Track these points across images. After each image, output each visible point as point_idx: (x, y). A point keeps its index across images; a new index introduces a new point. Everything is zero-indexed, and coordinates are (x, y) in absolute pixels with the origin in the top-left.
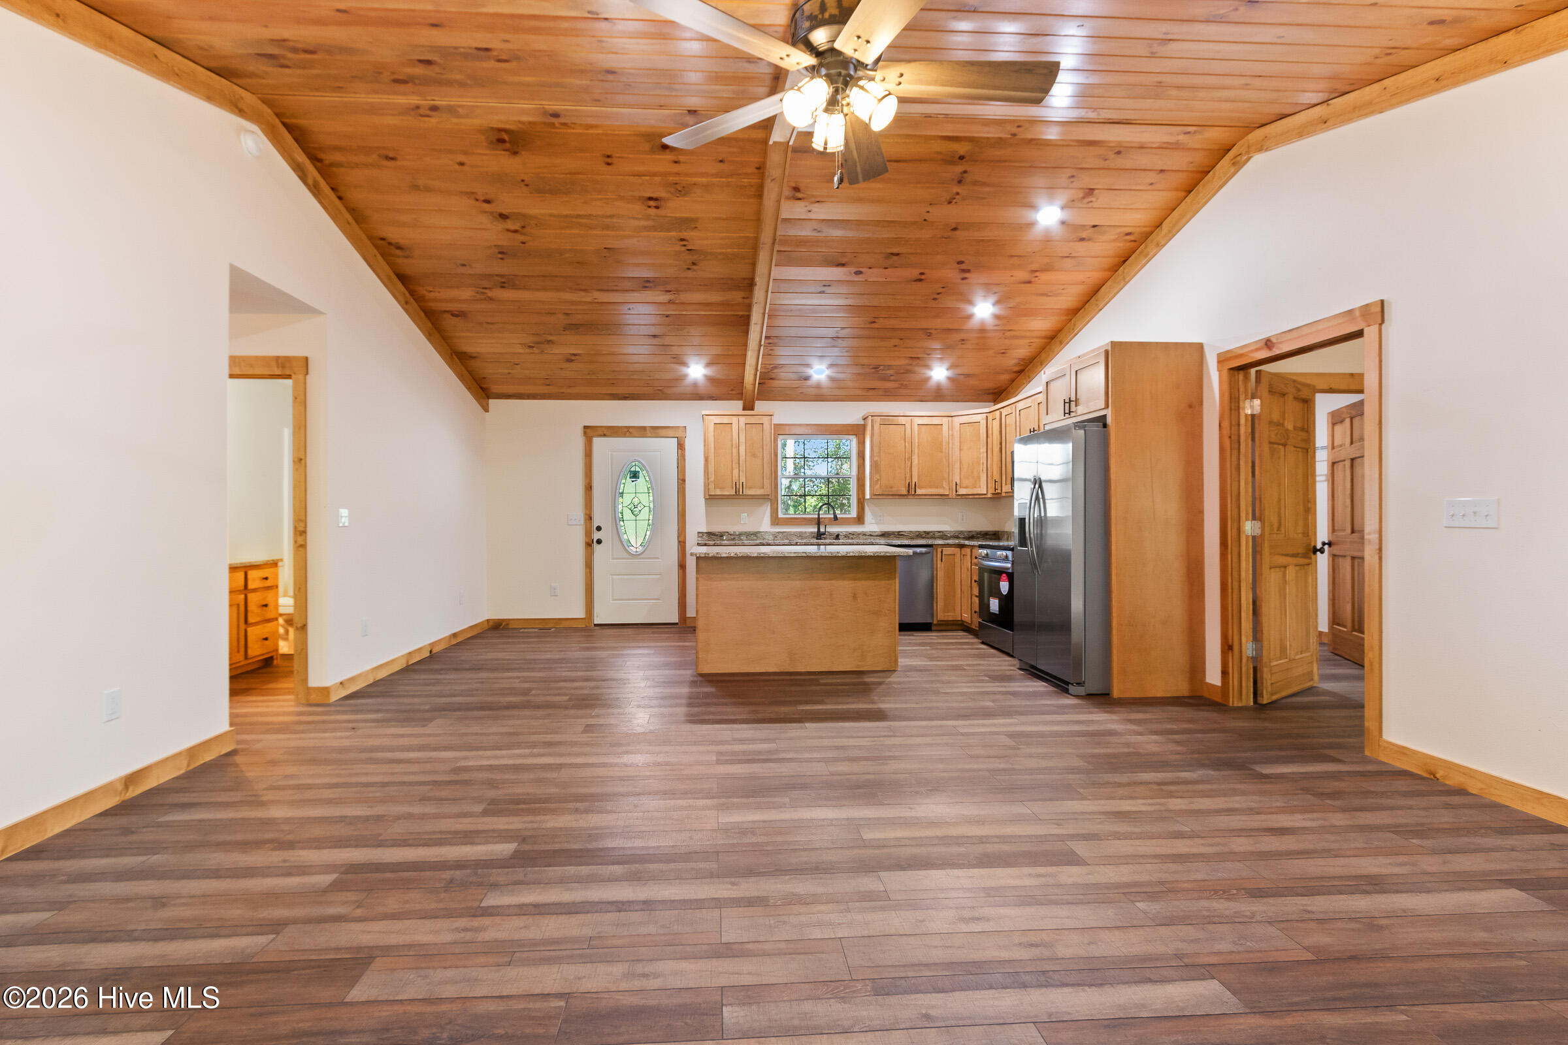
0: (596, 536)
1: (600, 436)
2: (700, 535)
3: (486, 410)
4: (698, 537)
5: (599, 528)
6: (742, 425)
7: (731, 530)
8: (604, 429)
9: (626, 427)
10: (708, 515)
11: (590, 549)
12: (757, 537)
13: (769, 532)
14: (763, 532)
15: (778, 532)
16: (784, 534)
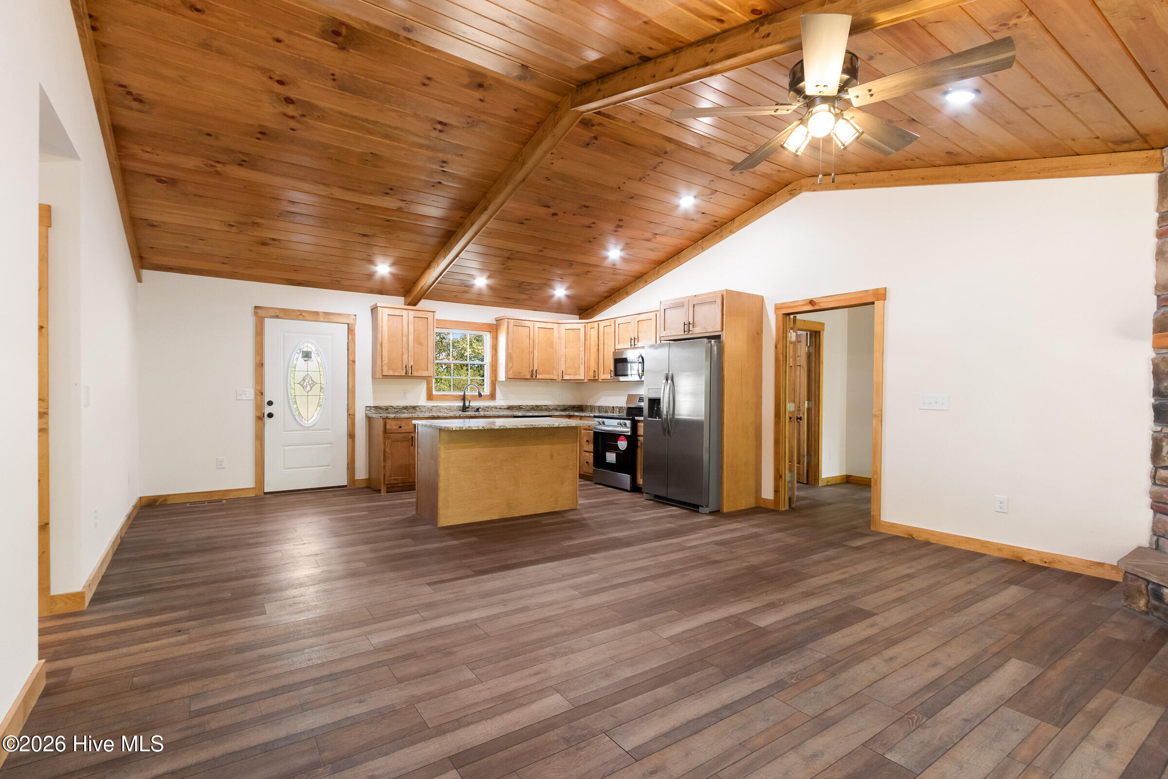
0: (268, 410)
1: (273, 317)
2: (368, 409)
3: (139, 280)
4: (366, 410)
5: (270, 403)
6: (411, 317)
7: (395, 404)
8: (276, 311)
9: (299, 311)
10: (374, 392)
11: (260, 422)
12: (415, 410)
13: (426, 406)
14: (421, 406)
15: (432, 407)
16: (438, 408)
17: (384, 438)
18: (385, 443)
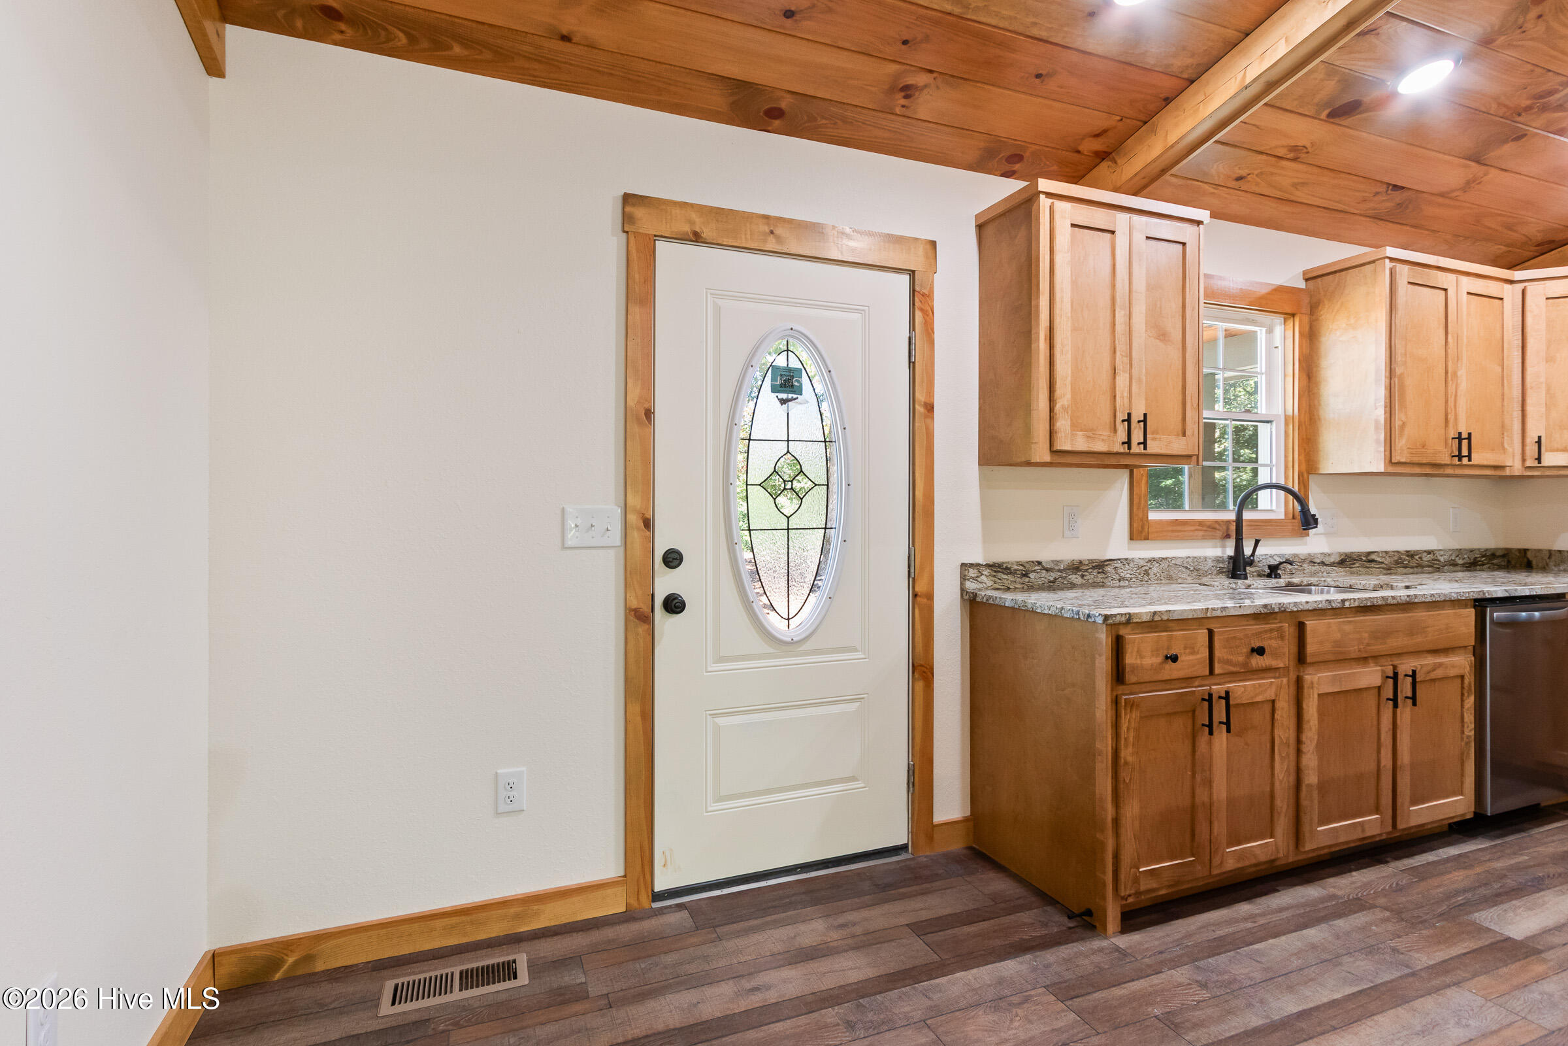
0: (666, 583)
1: (684, 235)
2: (972, 573)
3: (214, 67)
4: (963, 578)
5: (673, 559)
6: (1139, 239)
7: (1047, 554)
8: (694, 216)
9: (766, 217)
10: (988, 512)
11: (642, 629)
12: (1104, 576)
13: (1133, 560)
14: (1119, 560)
15: (1150, 561)
16: (1164, 565)
17: (1116, 702)
18: (1116, 726)
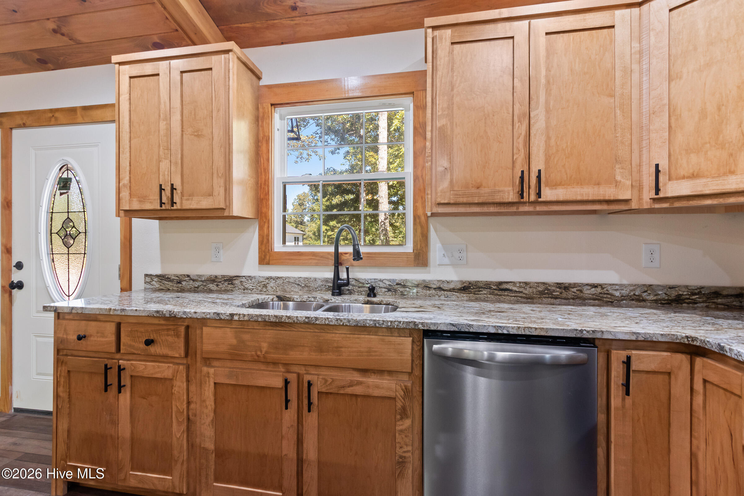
0: (17, 276)
1: (20, 126)
2: (151, 278)
5: (19, 266)
6: (177, 74)
9: (52, 110)
12: (232, 286)
13: (255, 277)
14: (244, 276)
15: (268, 278)
16: (278, 281)
